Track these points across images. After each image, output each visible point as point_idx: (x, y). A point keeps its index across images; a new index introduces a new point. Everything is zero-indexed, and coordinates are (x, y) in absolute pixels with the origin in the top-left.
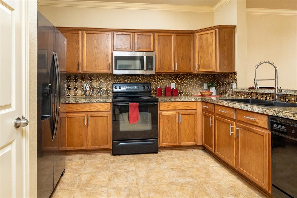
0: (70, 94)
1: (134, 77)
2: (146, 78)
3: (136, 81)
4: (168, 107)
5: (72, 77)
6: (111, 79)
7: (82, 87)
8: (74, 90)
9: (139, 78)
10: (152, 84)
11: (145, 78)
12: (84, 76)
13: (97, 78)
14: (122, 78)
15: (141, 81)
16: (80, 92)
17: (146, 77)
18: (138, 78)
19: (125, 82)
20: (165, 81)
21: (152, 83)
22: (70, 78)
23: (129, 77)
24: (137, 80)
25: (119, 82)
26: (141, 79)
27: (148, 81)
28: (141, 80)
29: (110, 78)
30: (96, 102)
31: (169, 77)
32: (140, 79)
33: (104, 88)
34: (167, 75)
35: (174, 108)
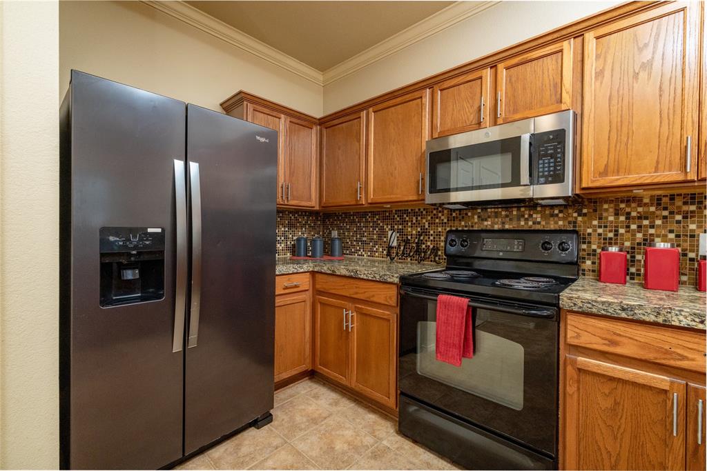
0: (364, 253)
1: (515, 213)
2: (561, 215)
3: (522, 223)
4: (613, 343)
5: (368, 217)
6: (445, 221)
7: (385, 239)
8: (371, 244)
9: (534, 216)
10: (590, 234)
11: (557, 215)
12: (387, 214)
13: (414, 218)
14: (476, 217)
15: (539, 223)
16: (381, 249)
17: (561, 211)
18: (530, 216)
19: (484, 228)
20: (658, 222)
21: (589, 231)
22: (364, 220)
23: (496, 213)
24: (527, 220)
25: (466, 226)
26: (541, 217)
27: (570, 223)
28: (539, 220)
29: (442, 218)
30: (365, 278)
31: (685, 208)
32: (538, 217)
33: (429, 243)
34: (672, 198)
35: (656, 355)
